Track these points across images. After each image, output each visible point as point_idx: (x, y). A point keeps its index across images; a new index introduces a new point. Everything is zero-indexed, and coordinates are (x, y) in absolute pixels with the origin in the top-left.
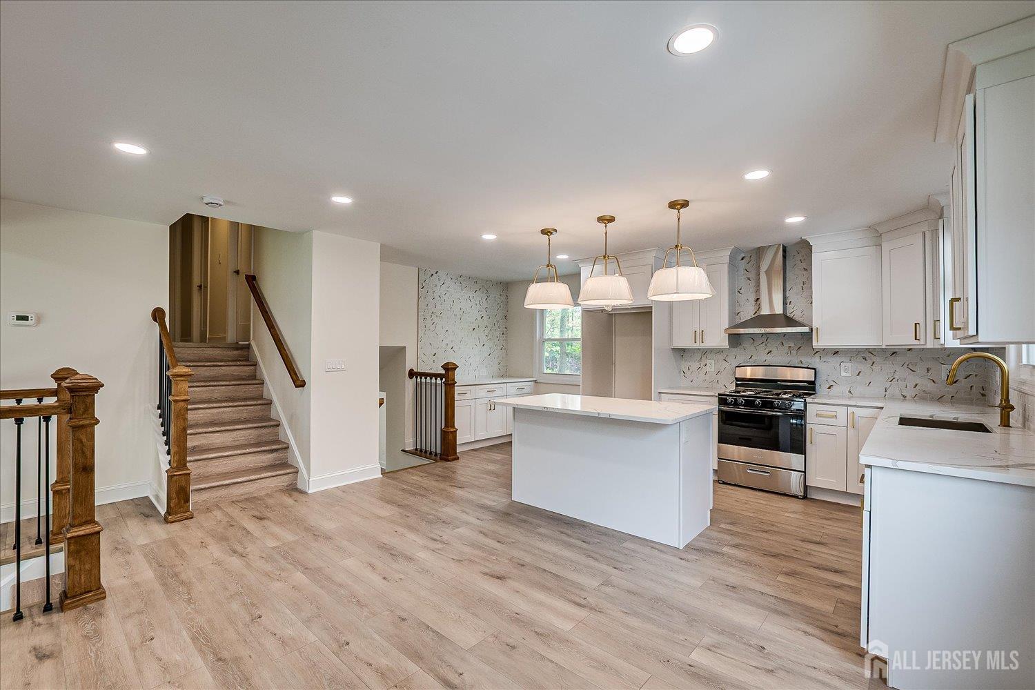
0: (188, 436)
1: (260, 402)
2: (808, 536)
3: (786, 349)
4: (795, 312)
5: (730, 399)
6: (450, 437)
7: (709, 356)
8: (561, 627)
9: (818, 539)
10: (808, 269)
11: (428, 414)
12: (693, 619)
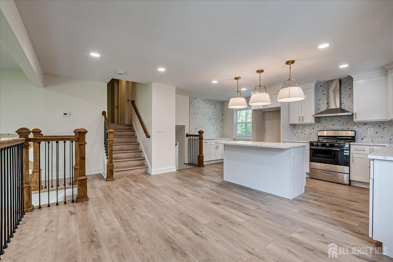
0: (113, 154)
1: (136, 144)
2: (349, 198)
3: (341, 123)
4: (345, 107)
5: (315, 144)
6: (201, 158)
7: (306, 127)
8: (240, 221)
9: (354, 200)
10: (351, 89)
11: (193, 150)
12: (294, 223)
